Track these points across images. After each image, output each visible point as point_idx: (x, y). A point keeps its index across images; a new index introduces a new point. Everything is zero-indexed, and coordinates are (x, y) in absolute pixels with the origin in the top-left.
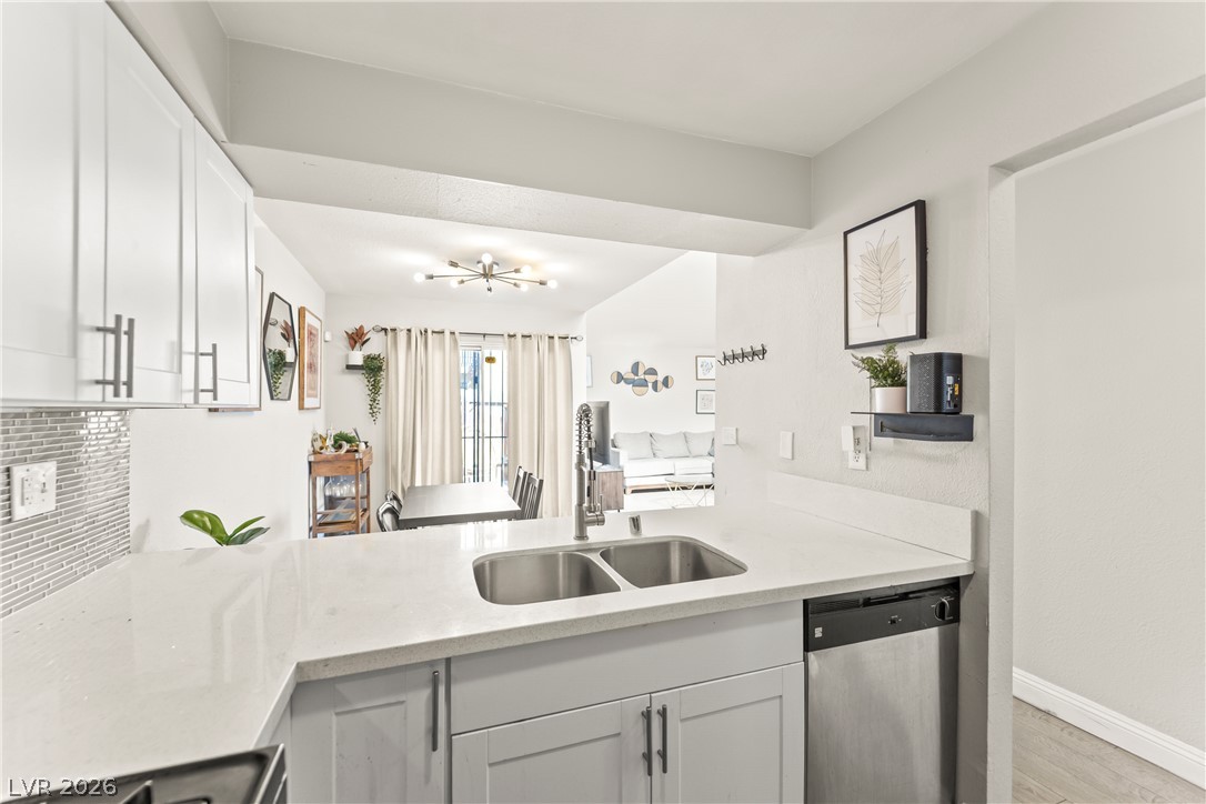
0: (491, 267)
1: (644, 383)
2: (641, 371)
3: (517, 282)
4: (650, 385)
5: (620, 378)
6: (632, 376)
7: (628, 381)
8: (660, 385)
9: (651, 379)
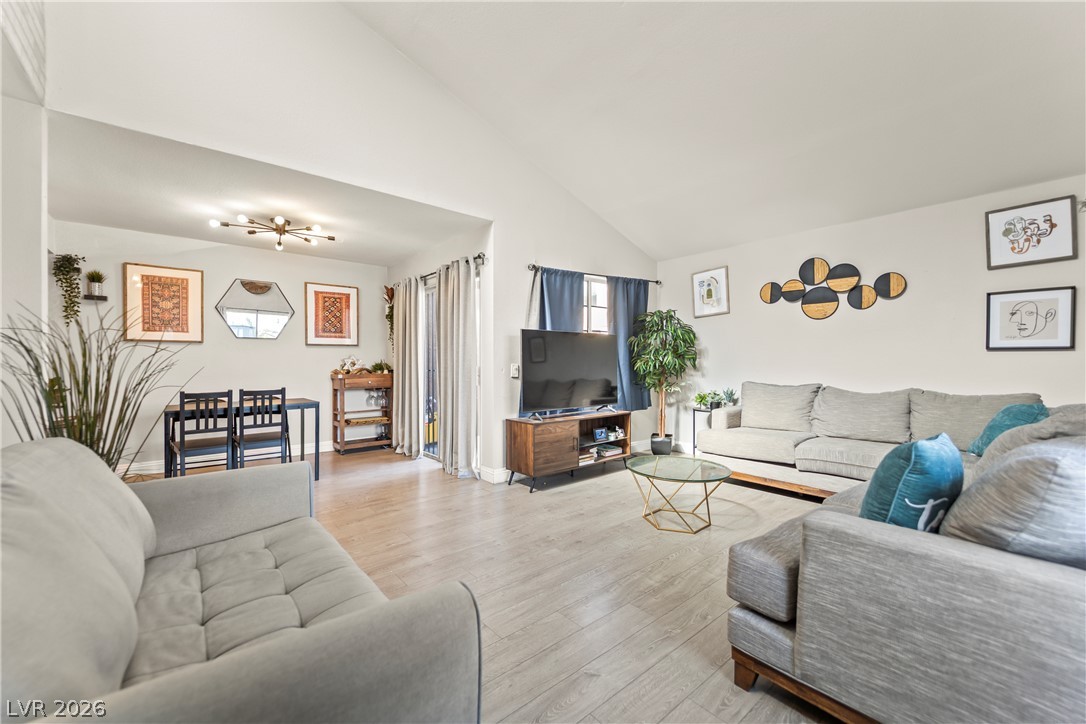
0: (284, 225)
1: (831, 296)
2: (820, 274)
3: (308, 237)
4: (843, 298)
5: (776, 293)
6: (800, 286)
7: (791, 297)
8: (868, 294)
9: (843, 285)
